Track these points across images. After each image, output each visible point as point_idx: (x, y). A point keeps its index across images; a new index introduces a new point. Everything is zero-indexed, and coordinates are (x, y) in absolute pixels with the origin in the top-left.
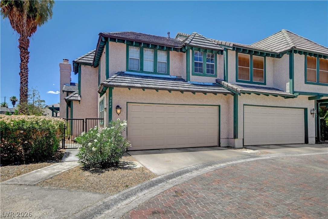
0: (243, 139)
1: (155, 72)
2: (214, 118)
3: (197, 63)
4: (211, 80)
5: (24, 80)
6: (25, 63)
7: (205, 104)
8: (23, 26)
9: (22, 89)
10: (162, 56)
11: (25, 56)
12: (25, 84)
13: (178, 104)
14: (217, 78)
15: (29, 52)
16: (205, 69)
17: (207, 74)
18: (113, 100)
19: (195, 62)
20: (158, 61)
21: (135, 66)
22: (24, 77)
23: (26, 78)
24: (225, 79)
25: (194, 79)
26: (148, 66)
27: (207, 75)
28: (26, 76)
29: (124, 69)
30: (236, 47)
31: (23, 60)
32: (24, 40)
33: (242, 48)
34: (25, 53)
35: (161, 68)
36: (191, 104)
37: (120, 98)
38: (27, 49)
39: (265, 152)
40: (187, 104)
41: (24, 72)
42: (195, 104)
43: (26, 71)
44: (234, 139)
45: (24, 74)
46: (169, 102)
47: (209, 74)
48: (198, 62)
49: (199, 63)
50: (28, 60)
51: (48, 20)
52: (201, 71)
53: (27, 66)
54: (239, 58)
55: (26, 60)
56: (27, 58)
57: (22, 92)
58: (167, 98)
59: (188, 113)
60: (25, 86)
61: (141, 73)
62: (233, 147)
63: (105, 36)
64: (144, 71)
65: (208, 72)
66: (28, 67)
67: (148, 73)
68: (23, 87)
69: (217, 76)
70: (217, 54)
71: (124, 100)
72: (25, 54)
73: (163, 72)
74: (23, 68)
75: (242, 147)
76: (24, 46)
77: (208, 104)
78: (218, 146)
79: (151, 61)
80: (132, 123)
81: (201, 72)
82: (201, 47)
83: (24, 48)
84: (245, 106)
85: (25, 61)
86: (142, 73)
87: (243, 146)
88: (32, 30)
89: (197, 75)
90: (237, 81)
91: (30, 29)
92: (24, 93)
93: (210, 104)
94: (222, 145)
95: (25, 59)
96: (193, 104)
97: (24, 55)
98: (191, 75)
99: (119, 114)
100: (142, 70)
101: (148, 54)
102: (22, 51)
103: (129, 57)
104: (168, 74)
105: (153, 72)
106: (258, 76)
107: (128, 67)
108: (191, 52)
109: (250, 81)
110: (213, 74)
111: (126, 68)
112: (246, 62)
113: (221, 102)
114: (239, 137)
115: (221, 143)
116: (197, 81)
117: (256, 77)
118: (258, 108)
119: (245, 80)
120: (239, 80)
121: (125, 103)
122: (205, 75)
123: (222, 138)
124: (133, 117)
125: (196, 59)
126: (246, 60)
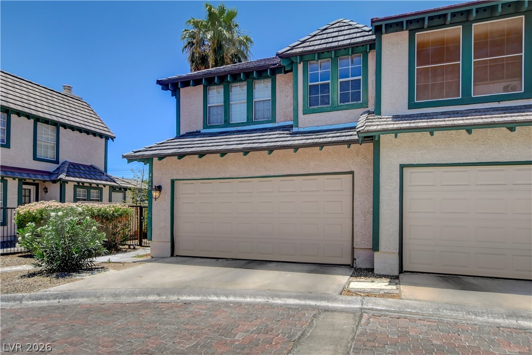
1: (250, 121)
2: (341, 202)
3: (318, 85)
4: (351, 116)
10: (262, 89)
14: (367, 110)
16: (335, 94)
17: (342, 104)
18: (153, 178)
19: (310, 86)
20: (254, 100)
21: (217, 116)
24: (375, 109)
25: (307, 121)
26: (239, 113)
27: (340, 108)
29: (199, 126)
30: (384, 23)
35: (261, 112)
36: (280, 174)
40: (272, 174)
42: (289, 173)
44: (373, 252)
47: (346, 104)
48: (320, 82)
49: (322, 85)
52: (326, 100)
54: (423, 45)
59: (279, 192)
61: (227, 127)
64: (231, 123)
65: (344, 98)
67: (236, 126)
69: (367, 103)
73: (263, 118)
75: (397, 273)
77: (322, 172)
78: (351, 265)
79: (243, 103)
80: (182, 213)
81: (326, 104)
84: (405, 170)
89: (314, 112)
90: (411, 106)
96: (285, 173)
98: (302, 113)
100: (227, 123)
101: (238, 92)
103: (208, 105)
104: (273, 120)
105: (246, 121)
106: (494, 78)
107: (206, 122)
108: (300, 67)
109: (460, 97)
110: (359, 102)
111: (204, 124)
112: (448, 48)
113: (355, 163)
114: (384, 248)
115: (355, 259)
116: (316, 124)
117: (490, 82)
118: (467, 169)
119: (443, 97)
120: (416, 102)
121: (170, 181)
122: (335, 107)
123: (358, 247)
124: (184, 203)
125: (315, 78)
126: (447, 44)
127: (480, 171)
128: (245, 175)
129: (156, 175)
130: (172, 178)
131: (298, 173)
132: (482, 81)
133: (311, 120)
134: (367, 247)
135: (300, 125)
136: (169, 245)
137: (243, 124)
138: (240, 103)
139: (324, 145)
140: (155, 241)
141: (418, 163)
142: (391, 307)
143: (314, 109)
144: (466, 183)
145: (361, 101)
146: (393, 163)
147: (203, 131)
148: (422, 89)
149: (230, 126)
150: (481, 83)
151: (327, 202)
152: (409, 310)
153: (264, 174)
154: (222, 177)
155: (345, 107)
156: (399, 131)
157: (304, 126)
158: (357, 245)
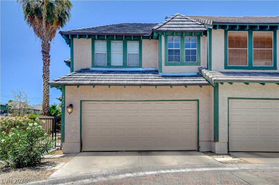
0: (228, 143)
1: (125, 65)
2: (191, 116)
3: (173, 50)
4: (192, 69)
5: (46, 82)
6: (47, 66)
7: (176, 99)
8: (43, 31)
9: (44, 91)
10: (133, 47)
11: (47, 59)
12: (46, 86)
13: (140, 100)
14: (200, 66)
15: (50, 56)
16: (183, 56)
17: (187, 62)
18: (66, 99)
19: (169, 50)
20: (128, 53)
21: (102, 61)
22: (46, 79)
23: (47, 80)
24: (209, 68)
25: (167, 70)
26: (117, 60)
27: (186, 64)
28: (48, 78)
29: (88, 65)
30: (218, 24)
31: (45, 64)
32: (45, 45)
33: (228, 25)
34: (47, 56)
35: (133, 61)
36: (157, 99)
37: (73, 96)
38: (48, 53)
39: (245, 161)
40: (152, 99)
41: (45, 74)
42: (162, 99)
43: (47, 73)
44: (214, 142)
45: (45, 76)
46: (129, 99)
47: (188, 62)
48: (174, 49)
49: (175, 50)
50: (49, 63)
51: (66, 23)
52: (178, 59)
53: (48, 68)
54: (230, 38)
55: (48, 63)
56: (48, 61)
57: (45, 93)
58: (127, 94)
59: (155, 110)
60: (47, 88)
62: (214, 153)
63: (65, 34)
64: (112, 65)
65: (188, 59)
66: (49, 70)
67: (116, 68)
68: (45, 89)
69: (200, 63)
70: (201, 37)
71: (78, 98)
72: (47, 58)
73: (134, 65)
74: (45, 71)
75: (227, 153)
76: (45, 51)
78: (197, 150)
79: (120, 54)
80: (87, 123)
81: (177, 61)
82: (173, 31)
83: (45, 53)
84: (230, 100)
85: (46, 64)
86: (109, 68)
87: (229, 152)
88: (51, 35)
89: (172, 65)
90: (226, 67)
91: (49, 34)
92: (45, 95)
93: (184, 99)
94: (202, 149)
95: (46, 62)
96: (160, 99)
97: (45, 59)
98: (164, 65)
99: (70, 113)
100: (109, 65)
101: (117, 46)
102: (44, 56)
103: (95, 52)
104: (140, 66)
105: (122, 65)
106: (262, 58)
107: (94, 63)
108: (163, 38)
109: (248, 66)
110: (195, 62)
111: (92, 64)
112: (242, 41)
113: (200, 95)
114: (221, 140)
115: (200, 147)
116: (172, 72)
117: (260, 60)
118: (256, 101)
119: (240, 65)
120: (228, 66)
121: (79, 102)
122: (183, 63)
123: (202, 140)
124: (88, 116)
125: (171, 45)
126: (241, 39)
127: (261, 102)
128: (134, 99)
129: (68, 97)
130: (81, 99)
131: (168, 99)
132: (257, 59)
133: (170, 69)
134: (207, 140)
135: (163, 71)
136: (79, 144)
137: (120, 67)
138: (118, 54)
139: (187, 85)
140: (67, 142)
141: (236, 97)
142: (252, 167)
143: (171, 63)
144: (256, 108)
145: (197, 62)
146: (225, 97)
147: (91, 69)
148: (231, 59)
149: (111, 67)
150: (256, 60)
151: (183, 116)
152: (260, 168)
153: (147, 99)
154: (119, 100)
155: (188, 64)
156: (234, 81)
157: (166, 72)
158: (201, 139)
